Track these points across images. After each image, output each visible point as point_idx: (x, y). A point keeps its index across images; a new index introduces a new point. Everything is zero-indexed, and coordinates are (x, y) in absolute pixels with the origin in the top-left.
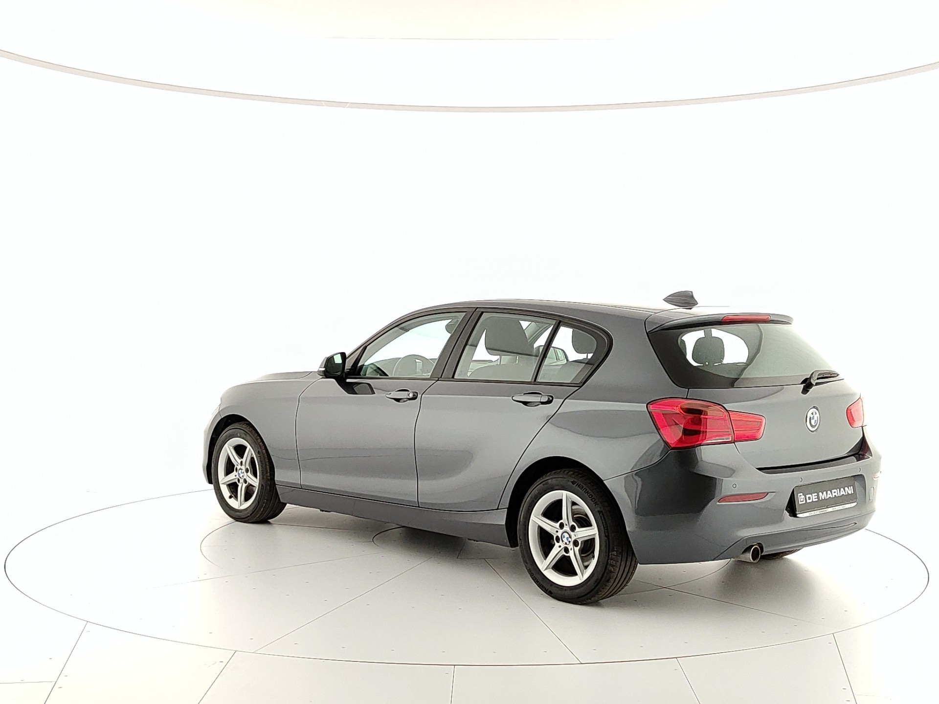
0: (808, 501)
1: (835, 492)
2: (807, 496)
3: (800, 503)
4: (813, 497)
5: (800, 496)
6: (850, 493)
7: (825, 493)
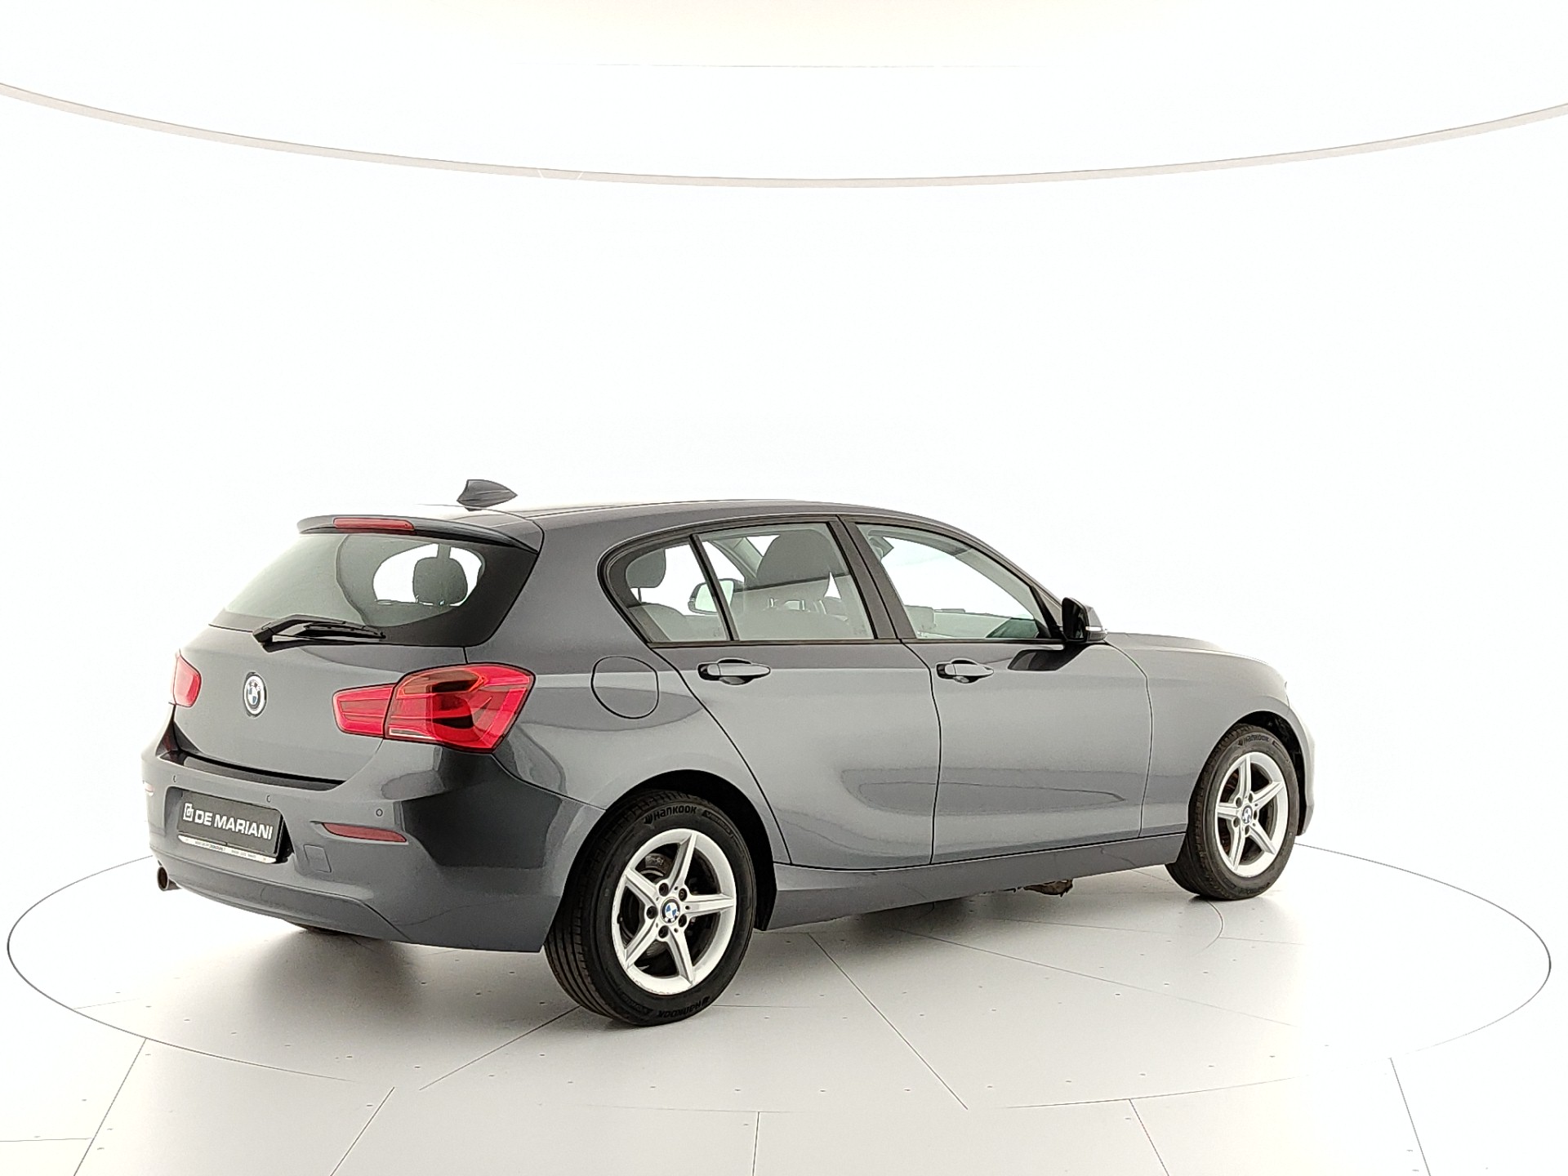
0: (197, 820)
1: (241, 825)
2: (198, 812)
3: (185, 818)
4: (206, 818)
5: (188, 807)
6: (265, 836)
7: (225, 818)
